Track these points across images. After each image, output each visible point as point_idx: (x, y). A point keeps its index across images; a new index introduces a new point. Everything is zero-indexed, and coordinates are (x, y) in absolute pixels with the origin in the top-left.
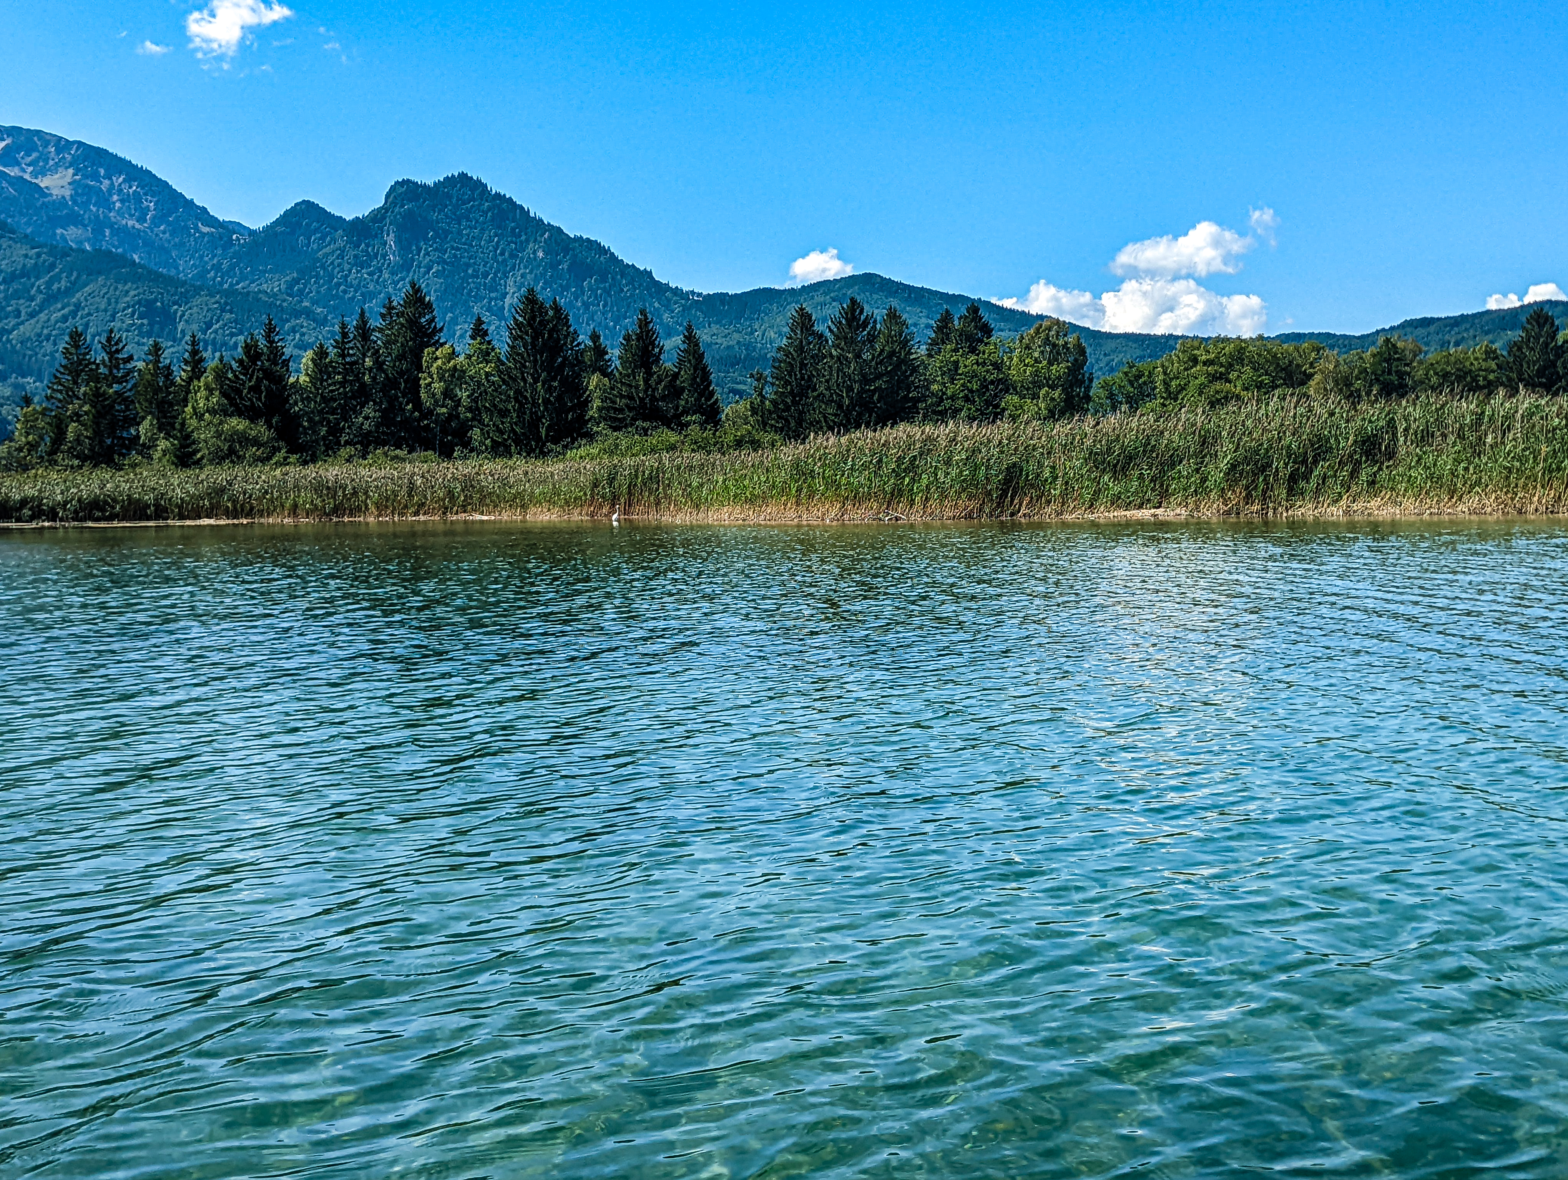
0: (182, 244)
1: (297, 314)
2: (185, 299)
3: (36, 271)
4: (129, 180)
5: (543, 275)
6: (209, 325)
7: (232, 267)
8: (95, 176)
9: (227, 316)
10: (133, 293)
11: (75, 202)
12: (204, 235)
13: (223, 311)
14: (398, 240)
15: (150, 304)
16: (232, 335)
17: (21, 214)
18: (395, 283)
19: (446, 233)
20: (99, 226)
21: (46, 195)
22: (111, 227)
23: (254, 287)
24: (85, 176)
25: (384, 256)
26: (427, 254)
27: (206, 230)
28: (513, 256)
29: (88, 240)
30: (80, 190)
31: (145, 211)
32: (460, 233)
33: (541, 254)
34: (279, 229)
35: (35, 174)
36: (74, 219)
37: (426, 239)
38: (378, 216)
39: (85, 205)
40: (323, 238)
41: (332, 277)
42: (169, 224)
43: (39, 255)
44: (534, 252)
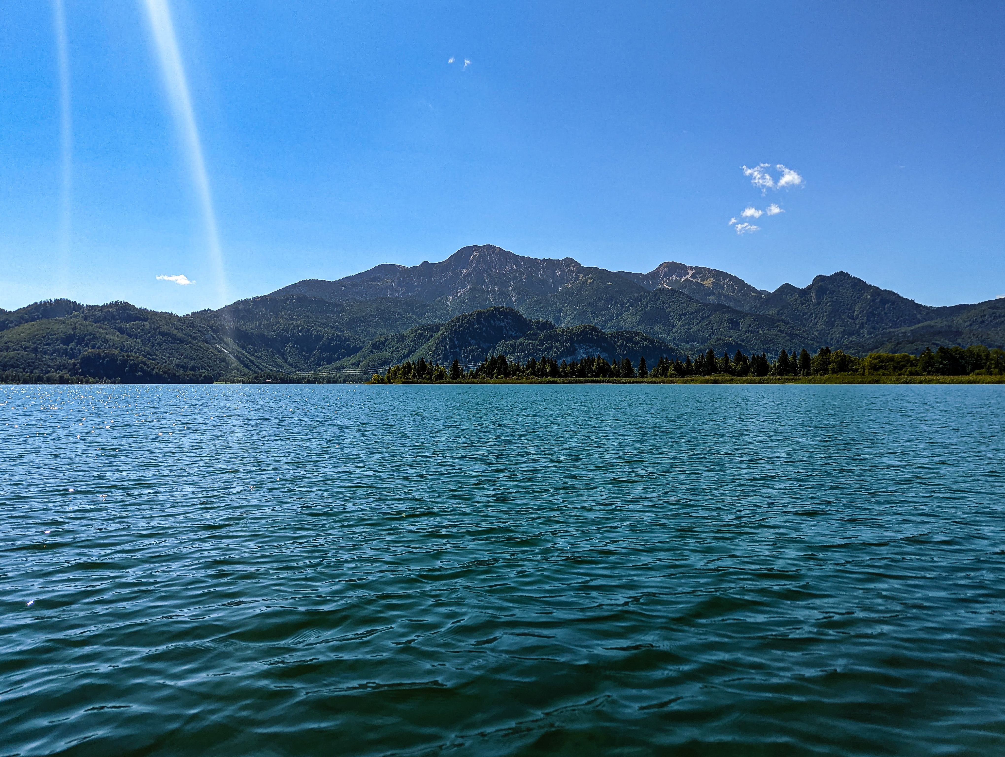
0: (745, 300)
1: (779, 321)
2: (743, 318)
3: (699, 311)
4: (730, 280)
5: (869, 304)
6: (750, 325)
7: (761, 306)
8: (720, 280)
9: (756, 322)
10: (726, 316)
11: (713, 288)
12: (752, 296)
13: (755, 321)
14: (816, 295)
15: (732, 320)
16: (757, 328)
17: (697, 293)
18: (814, 309)
19: (834, 292)
20: (720, 295)
21: (704, 287)
22: (723, 295)
23: (767, 313)
24: (717, 280)
25: (811, 301)
26: (826, 299)
27: (753, 294)
28: (858, 298)
29: (716, 299)
30: (715, 285)
31: (734, 290)
32: (839, 291)
33: (869, 297)
34: (777, 293)
35: (701, 281)
36: (713, 294)
37: (826, 294)
38: (809, 288)
39: (716, 289)
40: (791, 295)
41: (793, 308)
42: (742, 293)
43: (700, 306)
44: (867, 296)
